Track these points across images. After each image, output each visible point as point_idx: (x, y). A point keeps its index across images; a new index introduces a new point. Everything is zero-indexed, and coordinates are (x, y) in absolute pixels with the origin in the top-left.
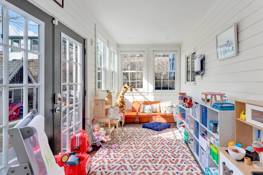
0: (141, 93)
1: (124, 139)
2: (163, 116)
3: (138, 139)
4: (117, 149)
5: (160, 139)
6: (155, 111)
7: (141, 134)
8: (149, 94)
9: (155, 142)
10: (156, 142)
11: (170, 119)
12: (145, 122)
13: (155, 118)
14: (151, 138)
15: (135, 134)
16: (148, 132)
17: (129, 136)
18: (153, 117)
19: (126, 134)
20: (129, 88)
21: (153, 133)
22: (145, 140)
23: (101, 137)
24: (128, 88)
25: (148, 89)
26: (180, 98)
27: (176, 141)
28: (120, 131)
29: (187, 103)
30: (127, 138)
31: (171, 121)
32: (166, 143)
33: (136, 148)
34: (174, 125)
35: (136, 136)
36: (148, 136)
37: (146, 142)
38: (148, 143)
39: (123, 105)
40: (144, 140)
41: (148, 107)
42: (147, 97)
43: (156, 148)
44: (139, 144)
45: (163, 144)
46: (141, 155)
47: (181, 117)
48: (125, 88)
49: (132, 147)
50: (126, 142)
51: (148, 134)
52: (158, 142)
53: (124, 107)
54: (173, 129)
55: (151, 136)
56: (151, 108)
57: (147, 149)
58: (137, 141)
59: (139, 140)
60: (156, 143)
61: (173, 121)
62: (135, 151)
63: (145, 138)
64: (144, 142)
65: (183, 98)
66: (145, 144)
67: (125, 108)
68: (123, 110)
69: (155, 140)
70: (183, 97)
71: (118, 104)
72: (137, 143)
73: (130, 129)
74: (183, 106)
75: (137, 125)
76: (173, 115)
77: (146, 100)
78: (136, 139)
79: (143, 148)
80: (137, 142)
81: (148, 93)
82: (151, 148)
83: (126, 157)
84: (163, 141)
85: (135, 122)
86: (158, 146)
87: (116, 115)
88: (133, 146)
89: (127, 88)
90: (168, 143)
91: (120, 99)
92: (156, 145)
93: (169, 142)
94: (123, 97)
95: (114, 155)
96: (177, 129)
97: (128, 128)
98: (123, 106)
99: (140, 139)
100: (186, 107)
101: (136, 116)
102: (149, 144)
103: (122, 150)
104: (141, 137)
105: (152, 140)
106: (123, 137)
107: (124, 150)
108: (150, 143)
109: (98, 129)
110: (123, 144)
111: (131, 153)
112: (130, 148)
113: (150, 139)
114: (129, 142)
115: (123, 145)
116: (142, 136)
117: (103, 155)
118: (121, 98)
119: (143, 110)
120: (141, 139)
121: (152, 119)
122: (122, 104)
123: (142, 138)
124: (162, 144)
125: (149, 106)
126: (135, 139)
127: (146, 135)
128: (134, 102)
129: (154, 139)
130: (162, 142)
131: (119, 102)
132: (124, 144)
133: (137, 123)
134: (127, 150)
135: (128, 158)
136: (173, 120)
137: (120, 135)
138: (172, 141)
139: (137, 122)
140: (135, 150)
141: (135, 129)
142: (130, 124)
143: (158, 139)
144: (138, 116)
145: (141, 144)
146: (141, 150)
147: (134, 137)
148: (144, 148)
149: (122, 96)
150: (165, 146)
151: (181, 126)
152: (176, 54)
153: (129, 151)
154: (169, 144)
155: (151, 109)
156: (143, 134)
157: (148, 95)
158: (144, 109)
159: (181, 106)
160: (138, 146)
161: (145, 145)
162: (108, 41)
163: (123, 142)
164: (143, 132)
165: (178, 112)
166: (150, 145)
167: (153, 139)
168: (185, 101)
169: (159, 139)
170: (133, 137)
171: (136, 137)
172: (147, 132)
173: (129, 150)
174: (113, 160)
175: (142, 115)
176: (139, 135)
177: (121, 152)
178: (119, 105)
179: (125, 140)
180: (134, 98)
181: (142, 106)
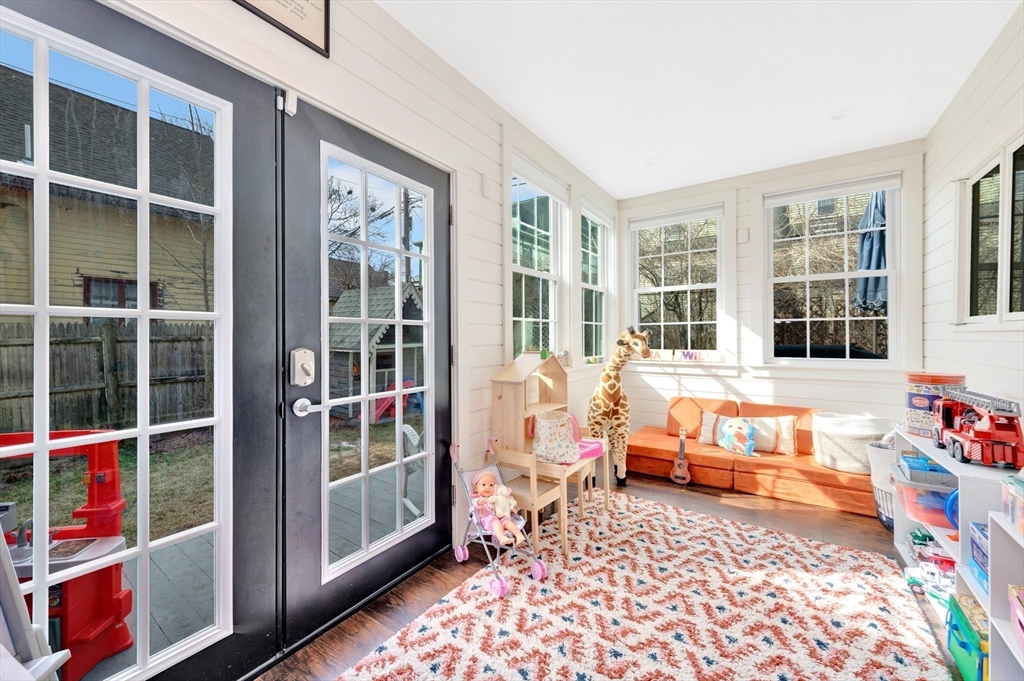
0: (712, 367)
1: (594, 545)
2: (816, 479)
3: (656, 565)
4: (549, 585)
5: (771, 602)
6: (770, 447)
7: (677, 538)
8: (746, 371)
9: (736, 611)
10: (743, 612)
11: (851, 496)
12: (718, 485)
13: (771, 478)
14: (722, 576)
15: (653, 532)
16: (715, 538)
17: (624, 536)
18: (756, 471)
19: (614, 521)
20: (636, 344)
21: (738, 549)
22: (687, 577)
23: (491, 522)
24: (631, 344)
25: (739, 353)
26: (916, 401)
27: (880, 647)
28: (600, 503)
29: (971, 434)
30: (610, 545)
31: (862, 508)
32: (805, 641)
33: (626, 613)
34: (879, 534)
35: (651, 546)
36: (706, 562)
37: (687, 592)
38: (697, 600)
39: (618, 408)
40: (680, 576)
41: (732, 426)
42: (734, 383)
43: (731, 648)
44: (647, 593)
45: (784, 643)
46: (635, 664)
47: (921, 507)
48: (621, 343)
49: (609, 599)
50: (597, 563)
51: (712, 549)
52: (752, 616)
53: (622, 417)
54: (868, 555)
55: (721, 567)
56: (746, 431)
57: (678, 637)
58: (646, 571)
59: (658, 573)
60: (738, 618)
61: (871, 509)
62: (614, 628)
63: (690, 567)
64: (678, 591)
65: (939, 403)
66: (677, 601)
67: (627, 418)
68: (619, 426)
69: (738, 598)
70: (939, 397)
71: (597, 402)
72: (641, 582)
73: (642, 506)
74: (942, 446)
75: (677, 491)
76: (869, 482)
77: (732, 398)
78: (648, 561)
79: (659, 621)
80: (642, 578)
81: (741, 370)
82: (705, 638)
83: (561, 649)
84: (784, 621)
85: (672, 477)
86: (750, 640)
87: (560, 446)
88: (620, 593)
89: (628, 344)
90: (820, 643)
91: (606, 385)
92: (736, 630)
93: (823, 638)
94: (617, 378)
95: (523, 610)
96: (894, 562)
97: (633, 498)
98: (615, 412)
99: (665, 564)
100: (966, 460)
101: (676, 454)
102: (699, 610)
103: (566, 599)
104: (669, 558)
105: (723, 589)
106: (597, 535)
107: (572, 605)
108: (707, 608)
109: (487, 487)
110: (584, 568)
111: (594, 630)
112: (600, 598)
113: (715, 581)
114: (608, 566)
115: (578, 576)
116: (679, 550)
117: (487, 594)
118: (610, 382)
119: (710, 436)
120: (669, 566)
121: (755, 478)
122: (612, 404)
123: (676, 561)
124: (773, 639)
125: (737, 422)
126: (642, 559)
127: (701, 553)
128: (680, 399)
129: (734, 590)
130: (776, 621)
131: (601, 395)
132: (586, 569)
133: (681, 486)
134: (581, 608)
135: (569, 656)
136: (873, 504)
137: (591, 522)
138: (844, 636)
139: (679, 481)
140: (615, 623)
141: (660, 509)
142: (649, 483)
143: (756, 594)
144: (686, 456)
145: (660, 596)
146: (647, 630)
147: (643, 550)
148: (665, 628)
149: (613, 374)
150: (793, 658)
151: (922, 557)
152: (893, 191)
153: (591, 619)
154: (825, 654)
155: (747, 436)
156: (690, 543)
157: (739, 377)
158: (718, 431)
159: (928, 447)
160: (642, 600)
161: (674, 608)
162: (570, 186)
163: (585, 558)
164: (692, 531)
165: (904, 478)
166: (701, 622)
167: (727, 586)
168: (957, 421)
169: (762, 595)
170: (639, 544)
171: (648, 550)
172: (708, 535)
173: (591, 612)
174: (505, 639)
175: (704, 458)
176: (667, 542)
177: (554, 608)
178: (600, 408)
179: (598, 549)
180: (680, 384)
181: (709, 418)
